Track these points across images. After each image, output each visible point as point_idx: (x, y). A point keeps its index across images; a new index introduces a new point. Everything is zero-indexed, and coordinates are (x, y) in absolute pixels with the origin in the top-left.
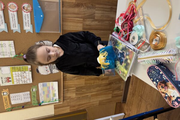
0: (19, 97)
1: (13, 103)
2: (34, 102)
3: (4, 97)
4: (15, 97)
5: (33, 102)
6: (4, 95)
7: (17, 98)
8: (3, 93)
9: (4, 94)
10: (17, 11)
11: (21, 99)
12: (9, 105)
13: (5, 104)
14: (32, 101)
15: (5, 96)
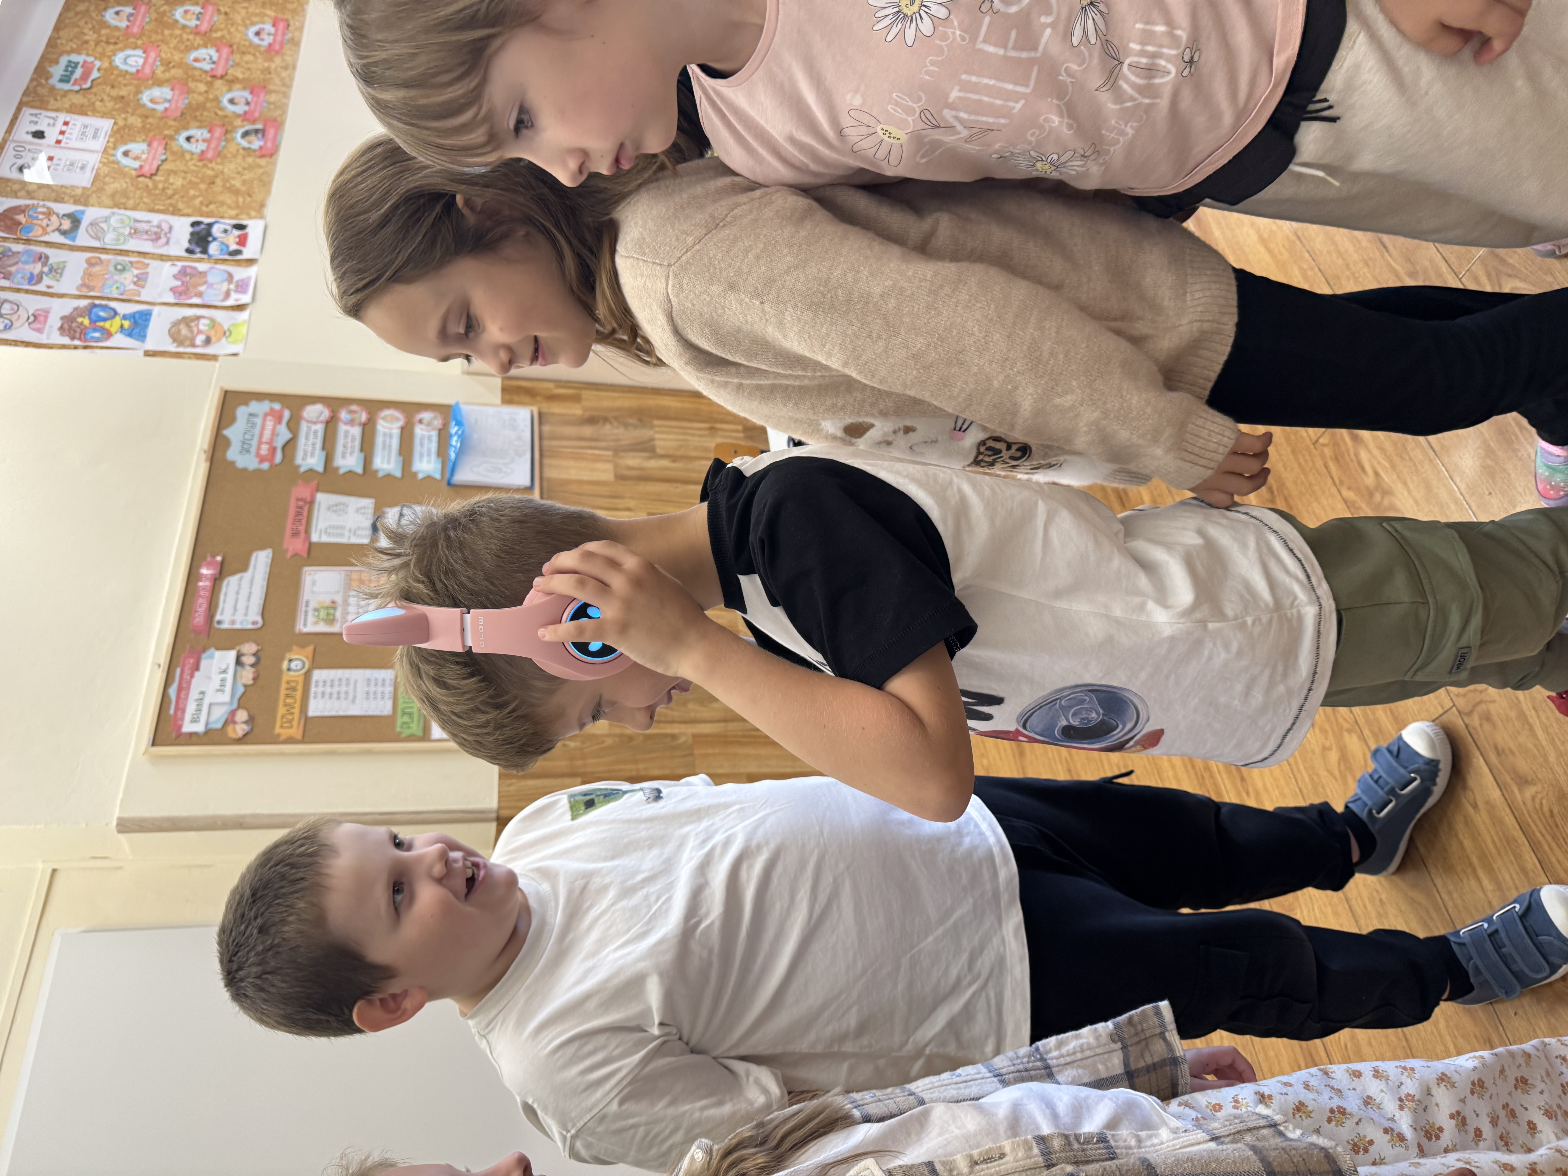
0: (348, 685)
1: (317, 708)
2: (406, 719)
3: (285, 678)
4: (332, 686)
5: (399, 721)
6: (289, 670)
7: (336, 689)
8: (290, 661)
9: (293, 665)
10: (402, 429)
11: (355, 698)
12: (296, 716)
13: (281, 710)
14: (399, 713)
15: (291, 673)
